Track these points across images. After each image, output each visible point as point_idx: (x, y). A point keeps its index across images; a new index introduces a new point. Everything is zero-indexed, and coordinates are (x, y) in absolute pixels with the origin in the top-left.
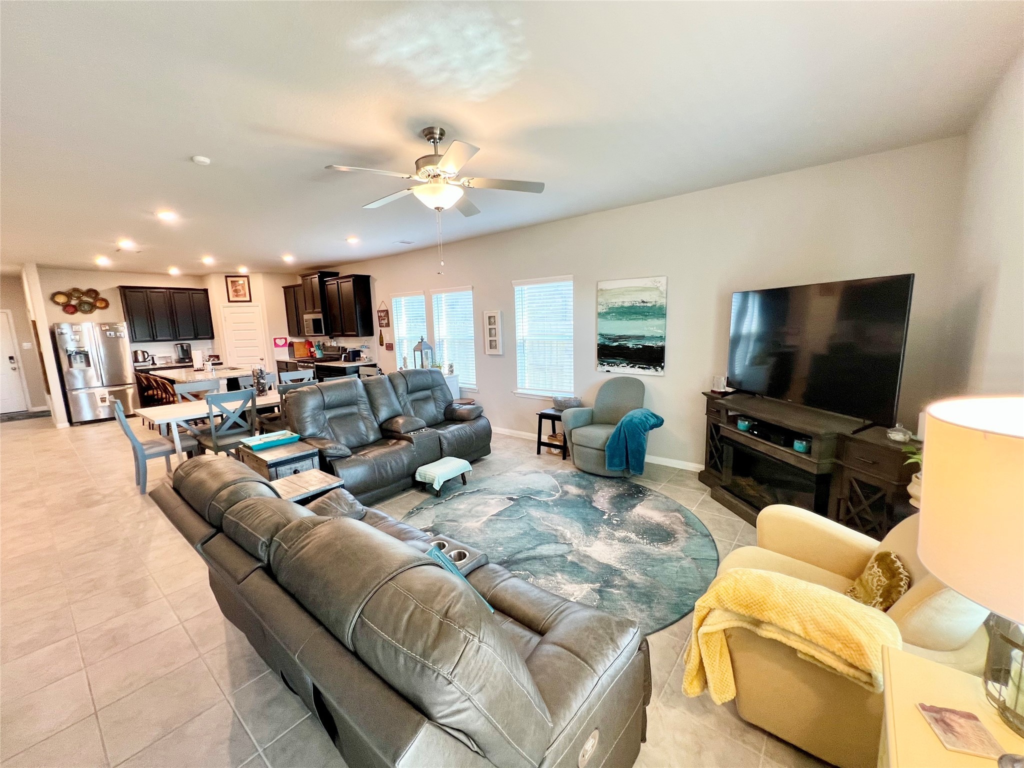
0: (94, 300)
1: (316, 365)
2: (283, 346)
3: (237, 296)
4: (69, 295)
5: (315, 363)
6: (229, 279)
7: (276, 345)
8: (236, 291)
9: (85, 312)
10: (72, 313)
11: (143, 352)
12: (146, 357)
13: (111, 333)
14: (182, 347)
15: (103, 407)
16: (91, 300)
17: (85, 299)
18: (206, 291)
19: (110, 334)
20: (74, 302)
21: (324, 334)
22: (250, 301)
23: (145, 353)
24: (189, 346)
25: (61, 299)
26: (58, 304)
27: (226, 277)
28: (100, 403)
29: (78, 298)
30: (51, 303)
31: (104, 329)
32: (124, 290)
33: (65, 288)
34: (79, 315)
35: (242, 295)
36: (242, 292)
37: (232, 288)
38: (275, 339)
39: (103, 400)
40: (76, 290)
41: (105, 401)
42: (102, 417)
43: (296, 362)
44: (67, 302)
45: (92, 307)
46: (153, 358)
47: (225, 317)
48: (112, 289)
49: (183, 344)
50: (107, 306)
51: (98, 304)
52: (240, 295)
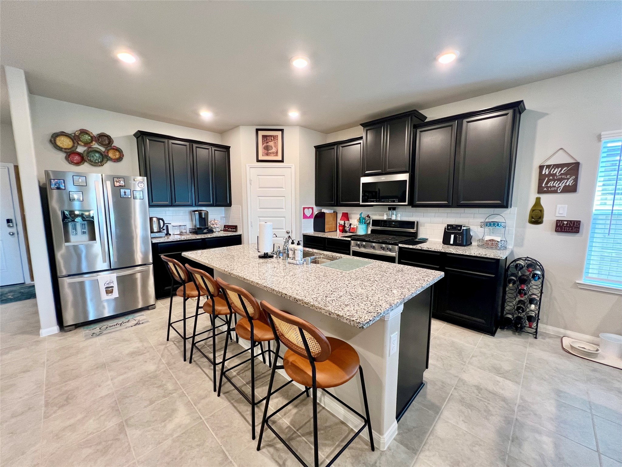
0: (106, 148)
1: (399, 247)
2: (310, 217)
3: (267, 154)
4: (75, 138)
5: (400, 245)
6: (261, 133)
7: (305, 217)
8: (267, 148)
9: (95, 164)
10: (78, 164)
11: (159, 219)
12: (162, 226)
13: (126, 191)
14: (200, 214)
15: (108, 301)
16: (103, 149)
17: (95, 145)
18: (227, 148)
19: (125, 192)
20: (81, 149)
22: (282, 161)
23: (161, 221)
24: (207, 214)
25: (64, 142)
26: (60, 149)
27: (257, 130)
28: (105, 296)
29: (86, 144)
30: (50, 147)
31: (117, 184)
32: (141, 136)
33: (72, 128)
34: (85, 167)
35: (273, 153)
36: (274, 150)
37: (263, 144)
38: (304, 208)
39: (109, 290)
40: (84, 132)
41: (111, 292)
42: (107, 314)
43: (349, 239)
44: (72, 147)
45: (104, 158)
46: (167, 226)
47: (250, 180)
48: (128, 137)
49: (201, 210)
50: (120, 159)
51: (111, 155)
52: (271, 153)
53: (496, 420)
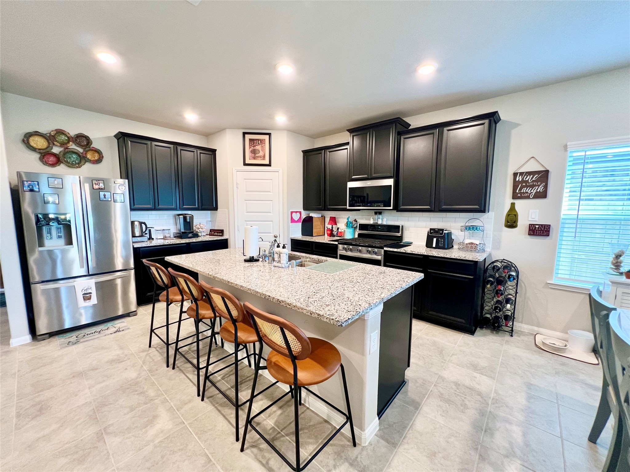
0: (84, 149)
1: (385, 251)
2: (298, 221)
3: (254, 158)
4: (51, 138)
5: (385, 249)
6: (248, 137)
7: (293, 221)
8: (254, 152)
9: (71, 165)
10: (53, 165)
11: (141, 223)
12: (144, 230)
13: (106, 193)
14: (185, 218)
15: (85, 308)
16: (81, 150)
17: (72, 146)
18: (214, 151)
19: (105, 195)
20: (56, 150)
21: (391, 208)
22: (269, 165)
23: (143, 225)
24: (192, 217)
25: (39, 143)
26: (33, 149)
27: (244, 134)
28: (81, 303)
29: (62, 144)
30: (22, 147)
31: (96, 187)
32: (122, 137)
33: (47, 128)
34: (61, 169)
35: (260, 157)
36: (261, 154)
37: (250, 148)
38: (292, 213)
39: (87, 297)
40: (60, 132)
41: (89, 298)
42: (84, 322)
43: (336, 243)
44: (47, 148)
45: (82, 160)
46: (150, 230)
47: (237, 184)
48: (109, 138)
49: (186, 214)
50: (99, 161)
51: (89, 156)
52: (258, 157)
53: (472, 413)
